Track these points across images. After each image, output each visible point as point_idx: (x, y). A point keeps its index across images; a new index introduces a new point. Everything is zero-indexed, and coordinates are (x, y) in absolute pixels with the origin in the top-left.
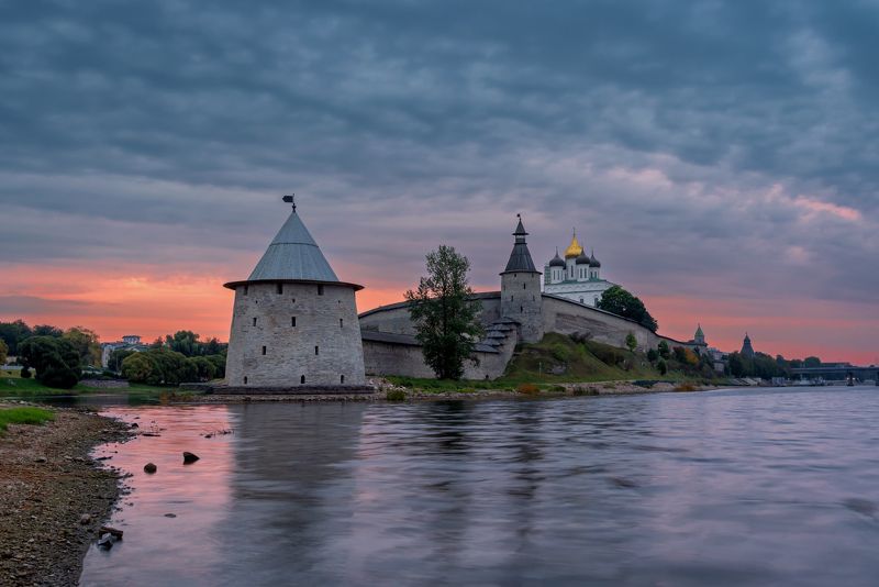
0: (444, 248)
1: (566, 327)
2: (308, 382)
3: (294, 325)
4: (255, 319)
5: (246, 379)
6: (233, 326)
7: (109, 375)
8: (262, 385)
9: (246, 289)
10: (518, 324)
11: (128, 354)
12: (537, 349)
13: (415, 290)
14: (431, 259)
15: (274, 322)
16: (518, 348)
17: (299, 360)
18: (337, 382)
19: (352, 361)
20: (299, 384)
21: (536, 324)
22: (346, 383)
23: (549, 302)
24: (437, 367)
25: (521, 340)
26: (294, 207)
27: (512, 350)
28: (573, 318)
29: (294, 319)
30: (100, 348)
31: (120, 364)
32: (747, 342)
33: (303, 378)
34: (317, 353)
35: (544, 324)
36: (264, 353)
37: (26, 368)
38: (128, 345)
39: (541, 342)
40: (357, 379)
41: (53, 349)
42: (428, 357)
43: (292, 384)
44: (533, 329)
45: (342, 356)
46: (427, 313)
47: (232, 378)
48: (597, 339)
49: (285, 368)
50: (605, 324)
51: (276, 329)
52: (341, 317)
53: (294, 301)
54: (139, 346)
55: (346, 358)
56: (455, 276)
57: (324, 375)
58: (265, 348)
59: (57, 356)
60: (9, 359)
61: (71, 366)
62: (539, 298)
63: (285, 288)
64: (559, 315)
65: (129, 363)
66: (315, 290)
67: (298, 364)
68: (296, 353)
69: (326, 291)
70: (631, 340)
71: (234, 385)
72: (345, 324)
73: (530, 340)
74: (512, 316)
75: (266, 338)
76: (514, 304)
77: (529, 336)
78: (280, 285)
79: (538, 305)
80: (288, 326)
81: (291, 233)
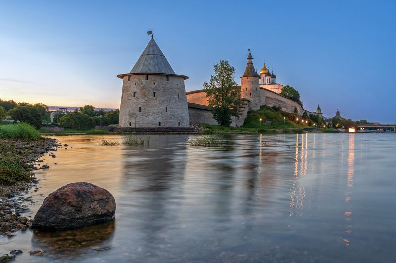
0: (223, 61)
1: (270, 103)
2: (163, 125)
3: (155, 96)
4: (135, 93)
5: (130, 123)
6: (122, 97)
7: (55, 124)
8: (140, 127)
9: (129, 78)
10: (249, 101)
11: (63, 116)
12: (258, 113)
13: (209, 82)
14: (216, 66)
15: (144, 95)
16: (249, 113)
17: (157, 114)
18: (177, 125)
19: (184, 115)
20: (158, 126)
21: (258, 101)
22: (181, 126)
23: (263, 91)
24: (219, 120)
25: (251, 109)
26: (153, 36)
27: (246, 113)
28: (273, 99)
29: (155, 93)
30: (49, 113)
31: (59, 120)
32: (338, 112)
33: (160, 123)
34: (167, 111)
35: (261, 101)
36: (140, 111)
37: (16, 121)
38: (62, 112)
39: (260, 110)
40: (186, 124)
41: (28, 112)
42: (215, 115)
43: (154, 127)
44: (256, 104)
45: (179, 112)
46: (214, 93)
47: (123, 123)
48: (283, 109)
49: (151, 118)
50: (285, 103)
51: (146, 98)
52: (178, 93)
53: (155, 84)
54: (67, 112)
55: (180, 113)
56: (227, 75)
57: (170, 122)
58: (140, 108)
59: (30, 115)
60: (7, 117)
61: (37, 120)
62: (259, 89)
63: (150, 77)
64: (267, 97)
65: (64, 119)
66: (165, 78)
67: (157, 116)
68: (156, 111)
69: (171, 79)
70: (296, 110)
71: (124, 127)
72: (180, 96)
73: (255, 109)
74: (246, 98)
75: (141, 102)
76: (247, 92)
77: (255, 107)
78: (147, 75)
79: (258, 93)
80: (152, 96)
81: (152, 49)
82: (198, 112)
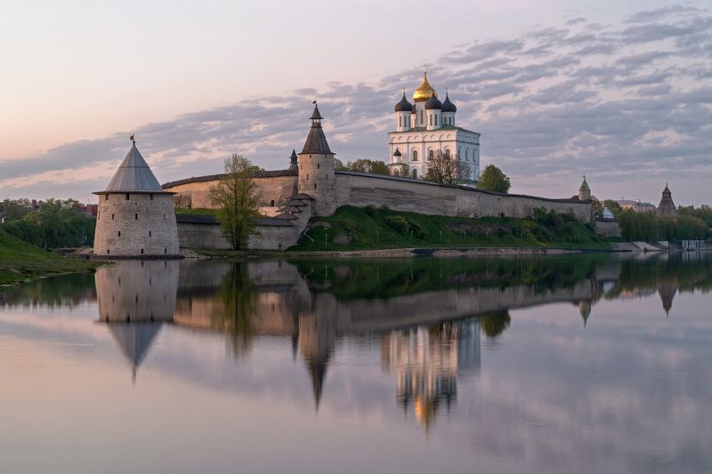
1: (362, 200)
2: (146, 253)
3: (137, 219)
4: (113, 215)
5: (108, 251)
8: (120, 255)
9: (107, 196)
10: (312, 199)
12: (328, 221)
15: (125, 217)
16: (312, 220)
17: (139, 240)
18: (162, 253)
19: (171, 239)
20: (140, 254)
21: (329, 199)
22: (168, 253)
23: (342, 178)
24: (231, 240)
25: (315, 213)
26: (134, 143)
27: (306, 222)
28: (371, 190)
29: (136, 215)
32: (667, 193)
33: (142, 250)
34: (150, 235)
35: (336, 198)
36: (119, 236)
39: (334, 215)
40: (174, 250)
43: (136, 254)
44: (326, 204)
45: (165, 236)
47: (100, 250)
49: (132, 244)
50: (412, 193)
51: (126, 221)
52: (164, 213)
53: (136, 204)
55: (167, 238)
57: (155, 249)
58: (119, 233)
62: (332, 176)
63: (131, 196)
64: (353, 189)
66: (149, 198)
67: (139, 242)
68: (138, 236)
69: (155, 198)
71: (101, 253)
72: (166, 217)
73: (324, 214)
74: (307, 192)
75: (120, 226)
76: (309, 182)
77: (323, 209)
78: (128, 195)
79: (331, 182)
80: (133, 219)
81: (133, 161)
82: (203, 228)
